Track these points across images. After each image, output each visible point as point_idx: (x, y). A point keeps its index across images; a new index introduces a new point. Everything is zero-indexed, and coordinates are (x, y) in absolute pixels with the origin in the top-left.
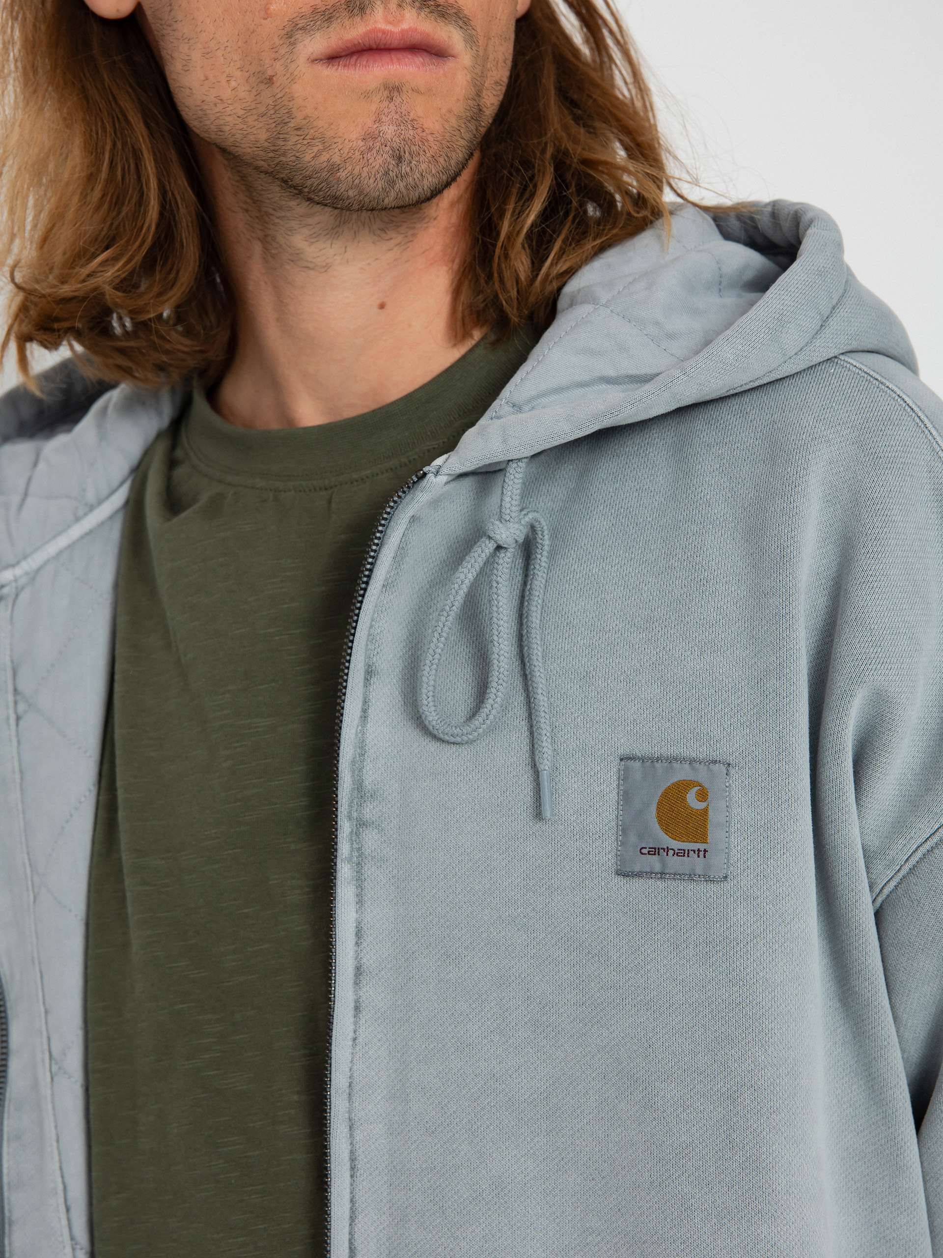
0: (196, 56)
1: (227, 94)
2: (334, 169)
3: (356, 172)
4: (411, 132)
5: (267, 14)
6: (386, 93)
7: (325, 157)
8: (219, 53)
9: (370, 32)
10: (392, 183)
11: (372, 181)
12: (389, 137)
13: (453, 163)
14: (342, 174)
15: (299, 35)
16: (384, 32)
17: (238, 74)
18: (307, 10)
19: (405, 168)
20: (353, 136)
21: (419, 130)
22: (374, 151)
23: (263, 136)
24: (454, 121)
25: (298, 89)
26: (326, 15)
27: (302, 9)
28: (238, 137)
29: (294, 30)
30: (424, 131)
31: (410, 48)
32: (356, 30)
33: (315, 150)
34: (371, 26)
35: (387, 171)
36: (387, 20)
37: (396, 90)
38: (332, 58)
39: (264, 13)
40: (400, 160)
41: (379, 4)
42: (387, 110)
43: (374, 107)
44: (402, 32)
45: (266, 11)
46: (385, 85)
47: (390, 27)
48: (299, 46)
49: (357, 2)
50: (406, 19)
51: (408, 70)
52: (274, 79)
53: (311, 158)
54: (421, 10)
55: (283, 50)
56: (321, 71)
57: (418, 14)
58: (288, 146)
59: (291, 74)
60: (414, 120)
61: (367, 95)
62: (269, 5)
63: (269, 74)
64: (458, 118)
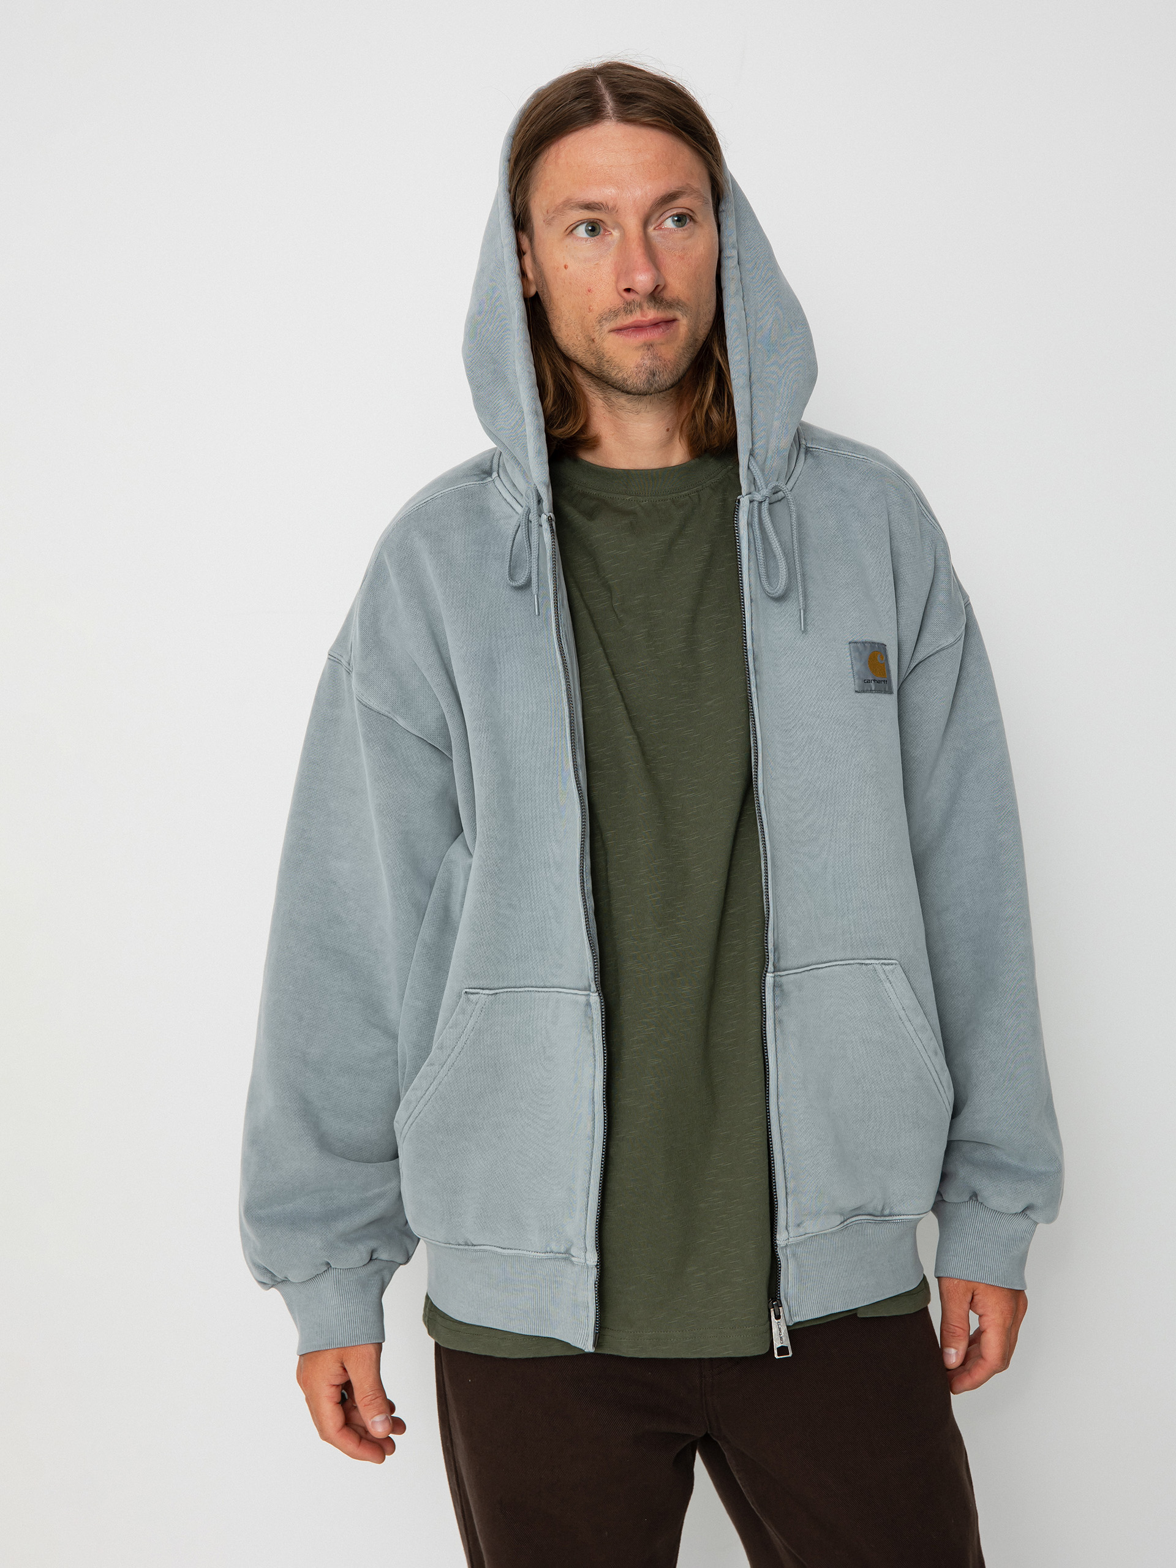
0: (563, 325)
1: (577, 343)
2: (625, 380)
3: (634, 381)
4: (659, 362)
5: (590, 310)
6: (646, 347)
7: (620, 375)
8: (572, 325)
9: (635, 321)
10: (652, 385)
11: (642, 385)
12: (648, 365)
13: (680, 371)
14: (629, 383)
15: (604, 322)
16: (641, 321)
17: (581, 334)
18: (607, 310)
19: (657, 378)
20: (632, 366)
21: (663, 361)
22: (642, 373)
23: (594, 363)
24: (681, 351)
25: (606, 345)
26: (615, 313)
27: (605, 310)
28: (584, 361)
29: (601, 320)
30: (665, 361)
31: (656, 324)
32: (629, 320)
33: (616, 371)
34: (635, 319)
35: (649, 381)
36: (643, 316)
37: (649, 346)
38: (618, 330)
39: (588, 310)
40: (654, 375)
41: (638, 308)
42: (646, 354)
43: (640, 353)
44: (650, 320)
45: (589, 309)
46: (645, 344)
47: (644, 319)
48: (605, 327)
49: (628, 308)
50: (651, 314)
51: (654, 335)
52: (595, 340)
53: (615, 374)
54: (659, 308)
55: (598, 328)
56: (613, 336)
57: (658, 310)
58: (605, 368)
59: (602, 338)
60: (660, 356)
61: (637, 348)
62: (590, 306)
63: (593, 337)
64: (683, 348)
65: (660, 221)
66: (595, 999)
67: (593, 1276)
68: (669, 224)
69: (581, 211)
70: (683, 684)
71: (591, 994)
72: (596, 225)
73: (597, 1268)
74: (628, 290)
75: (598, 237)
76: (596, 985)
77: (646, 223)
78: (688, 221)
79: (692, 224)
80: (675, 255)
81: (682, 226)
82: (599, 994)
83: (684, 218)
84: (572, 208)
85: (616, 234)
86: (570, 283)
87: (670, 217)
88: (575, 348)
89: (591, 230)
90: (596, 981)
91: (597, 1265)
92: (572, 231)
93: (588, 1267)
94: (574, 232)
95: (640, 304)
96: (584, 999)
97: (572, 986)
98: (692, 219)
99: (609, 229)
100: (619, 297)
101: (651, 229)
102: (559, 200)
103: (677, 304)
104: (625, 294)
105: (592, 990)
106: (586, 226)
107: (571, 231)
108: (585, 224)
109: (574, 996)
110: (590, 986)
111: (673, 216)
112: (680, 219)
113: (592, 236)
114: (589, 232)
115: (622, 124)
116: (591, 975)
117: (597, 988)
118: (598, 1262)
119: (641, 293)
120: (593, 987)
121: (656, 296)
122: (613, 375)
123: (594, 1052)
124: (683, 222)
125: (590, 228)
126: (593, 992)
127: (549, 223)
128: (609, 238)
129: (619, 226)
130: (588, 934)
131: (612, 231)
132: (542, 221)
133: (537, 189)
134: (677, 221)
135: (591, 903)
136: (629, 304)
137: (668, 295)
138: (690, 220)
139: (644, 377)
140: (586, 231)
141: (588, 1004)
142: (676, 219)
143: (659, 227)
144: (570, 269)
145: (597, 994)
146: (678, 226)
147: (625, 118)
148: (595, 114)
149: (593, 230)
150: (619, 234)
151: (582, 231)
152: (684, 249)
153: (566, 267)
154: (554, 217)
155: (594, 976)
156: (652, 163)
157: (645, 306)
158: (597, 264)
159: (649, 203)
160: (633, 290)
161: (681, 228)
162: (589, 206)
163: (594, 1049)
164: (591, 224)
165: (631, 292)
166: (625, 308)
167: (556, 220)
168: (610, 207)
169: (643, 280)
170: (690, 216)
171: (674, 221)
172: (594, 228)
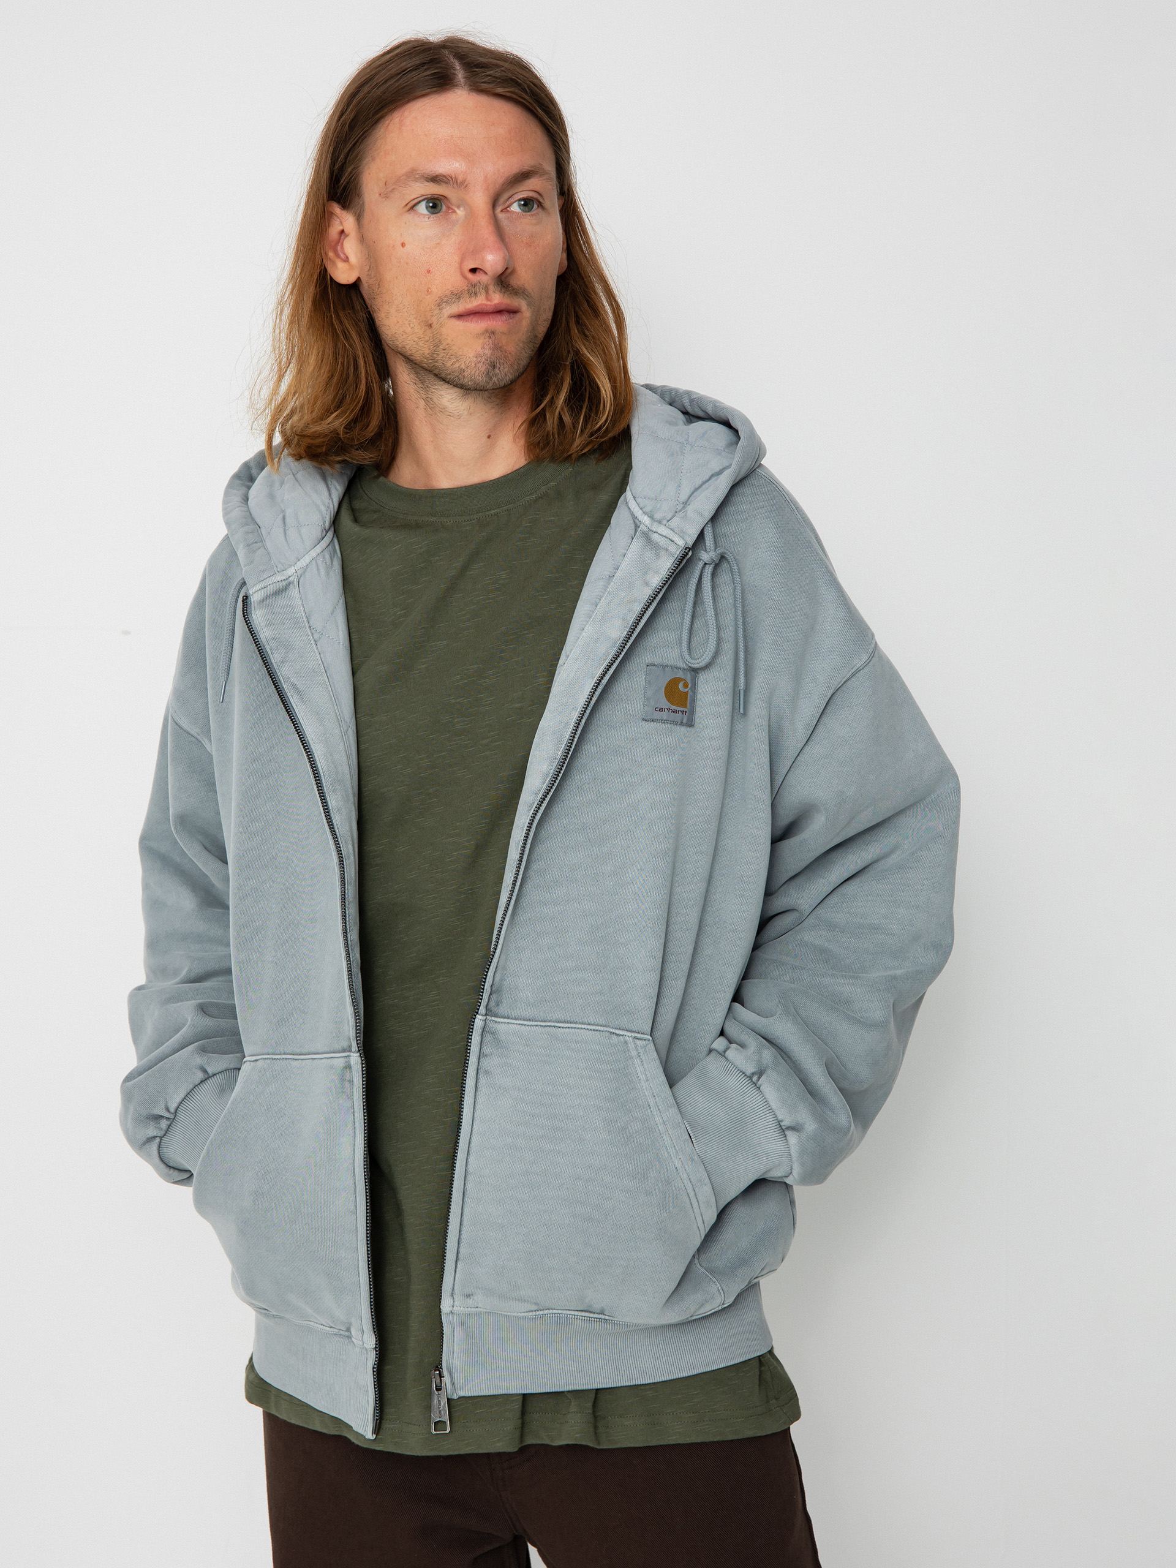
0: (393, 311)
1: (409, 330)
2: (462, 371)
3: (473, 373)
4: (500, 353)
5: (428, 293)
6: (488, 334)
7: (457, 365)
9: (480, 305)
10: (491, 380)
11: (480, 377)
12: (489, 356)
13: (521, 367)
14: (466, 374)
15: (444, 305)
16: (485, 306)
17: (414, 321)
18: (448, 293)
19: (497, 371)
20: (471, 356)
21: (504, 352)
22: (481, 363)
23: (427, 351)
24: (522, 345)
25: (444, 330)
26: (457, 296)
27: (446, 292)
28: (414, 351)
29: (441, 302)
30: (506, 352)
31: (499, 312)
32: (472, 304)
33: (453, 361)
34: (479, 302)
35: (488, 374)
36: (487, 299)
37: (492, 333)
38: (460, 316)
39: (426, 292)
40: (494, 367)
41: (484, 291)
42: (487, 343)
43: (481, 341)
44: (495, 305)
45: (428, 291)
46: (486, 331)
47: (489, 303)
48: (444, 310)
49: (472, 290)
50: (497, 298)
51: (498, 324)
52: (432, 325)
53: (450, 365)
54: (504, 293)
55: (436, 312)
56: (455, 322)
57: (504, 296)
58: (439, 358)
59: (441, 323)
60: (500, 347)
61: (478, 336)
62: (429, 288)
63: (430, 322)
64: (523, 342)
65: (508, 203)
66: (356, 1060)
67: (371, 1358)
68: (515, 208)
69: (427, 184)
70: (456, 720)
71: (352, 1054)
72: (438, 202)
73: (376, 1351)
74: (473, 271)
75: (438, 215)
76: (358, 1044)
77: (494, 204)
78: (535, 206)
79: (540, 210)
80: (523, 241)
81: (529, 211)
82: (360, 1054)
83: (531, 203)
84: (416, 180)
85: (461, 212)
86: (407, 263)
87: (516, 201)
88: (405, 336)
89: (432, 207)
90: (357, 1041)
91: (376, 1347)
92: (415, 205)
93: (366, 1350)
94: (414, 208)
95: (486, 286)
96: (343, 1061)
97: (326, 1049)
98: (540, 205)
99: (453, 207)
100: (463, 279)
101: (499, 209)
102: (401, 171)
103: (523, 292)
104: (470, 276)
105: (353, 1050)
106: (427, 202)
107: (412, 208)
108: (426, 201)
109: (329, 1060)
110: (350, 1047)
111: (520, 200)
112: (527, 203)
113: (433, 213)
114: (430, 209)
115: (474, 94)
116: (352, 1033)
117: (358, 1047)
118: (376, 1344)
119: (490, 273)
120: (355, 1047)
121: (503, 280)
122: (449, 364)
123: (354, 1119)
124: (530, 206)
125: (431, 205)
126: (354, 1052)
127: (385, 195)
128: (453, 216)
129: (462, 203)
130: (350, 989)
131: (456, 209)
132: (377, 195)
133: (373, 159)
134: (524, 205)
135: (356, 955)
136: (474, 286)
137: (514, 282)
138: (538, 206)
139: (483, 369)
140: (427, 208)
141: (348, 1067)
142: (522, 203)
143: (505, 210)
144: (408, 247)
145: (358, 1054)
146: (524, 211)
147: (477, 88)
148: (442, 82)
149: (434, 206)
150: (464, 213)
151: (422, 208)
152: (532, 236)
153: (403, 245)
154: (393, 190)
155: (356, 1035)
156: (505, 139)
157: (491, 288)
158: (438, 244)
159: (500, 181)
160: (481, 269)
161: (529, 213)
162: (435, 179)
163: (354, 1115)
164: (431, 201)
165: (477, 272)
166: (468, 290)
167: (396, 193)
168: (458, 181)
169: (492, 261)
170: (540, 202)
171: (520, 205)
172: (435, 204)
